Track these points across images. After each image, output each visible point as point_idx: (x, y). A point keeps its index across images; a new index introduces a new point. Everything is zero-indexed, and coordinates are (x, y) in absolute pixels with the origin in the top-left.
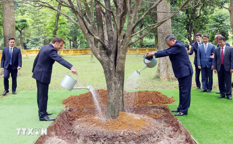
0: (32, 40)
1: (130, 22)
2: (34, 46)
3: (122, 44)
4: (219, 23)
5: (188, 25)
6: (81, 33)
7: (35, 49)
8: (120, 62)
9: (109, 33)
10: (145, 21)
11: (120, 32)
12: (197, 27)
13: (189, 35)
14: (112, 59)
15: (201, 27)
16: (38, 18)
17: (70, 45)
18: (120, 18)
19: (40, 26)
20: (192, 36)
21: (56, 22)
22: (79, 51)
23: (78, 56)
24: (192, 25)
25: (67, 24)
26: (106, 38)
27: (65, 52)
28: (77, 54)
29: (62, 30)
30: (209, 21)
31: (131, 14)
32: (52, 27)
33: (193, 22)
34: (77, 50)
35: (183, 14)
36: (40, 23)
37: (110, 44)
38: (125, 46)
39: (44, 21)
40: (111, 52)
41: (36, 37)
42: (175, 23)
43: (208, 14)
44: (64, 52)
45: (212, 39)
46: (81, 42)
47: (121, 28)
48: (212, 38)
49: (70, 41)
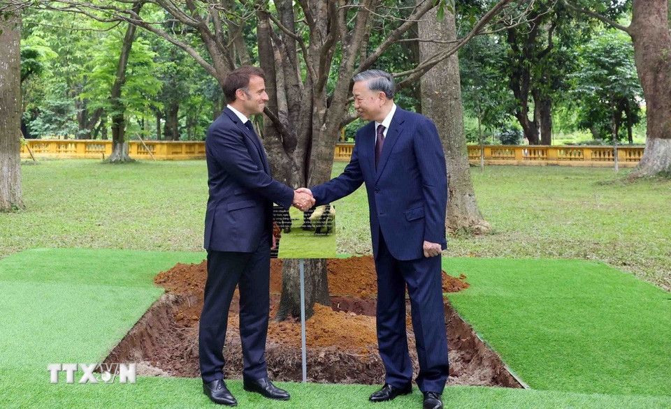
0: (48, 112)
1: (346, 64)
2: (52, 130)
3: (324, 121)
4: (606, 72)
5: (516, 75)
6: (193, 94)
7: (56, 139)
8: (319, 167)
9: (291, 92)
10: (385, 62)
11: (321, 90)
12: (542, 81)
13: (519, 104)
14: (298, 161)
15: (556, 84)
16: (68, 47)
17: (159, 128)
18: (319, 54)
19: (73, 69)
20: (528, 110)
21: (121, 60)
22: (184, 147)
23: (182, 163)
24: (529, 76)
25: (154, 65)
26: (283, 105)
27: (143, 150)
28: (179, 155)
29: (140, 82)
30: (578, 65)
31: (348, 44)
32: (108, 75)
33: (529, 67)
34: (180, 145)
35: (500, 41)
36: (75, 60)
37: (291, 121)
38: (332, 126)
39: (86, 55)
40: (296, 142)
41: (58, 102)
42: (476, 70)
43: (573, 43)
44: (139, 150)
45: (589, 120)
46: (189, 120)
47: (323, 80)
48: (590, 116)
49: (159, 116)
